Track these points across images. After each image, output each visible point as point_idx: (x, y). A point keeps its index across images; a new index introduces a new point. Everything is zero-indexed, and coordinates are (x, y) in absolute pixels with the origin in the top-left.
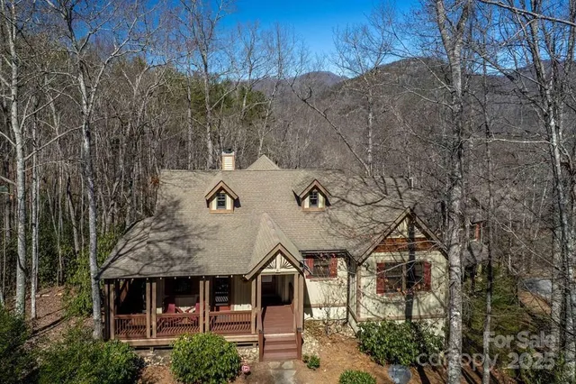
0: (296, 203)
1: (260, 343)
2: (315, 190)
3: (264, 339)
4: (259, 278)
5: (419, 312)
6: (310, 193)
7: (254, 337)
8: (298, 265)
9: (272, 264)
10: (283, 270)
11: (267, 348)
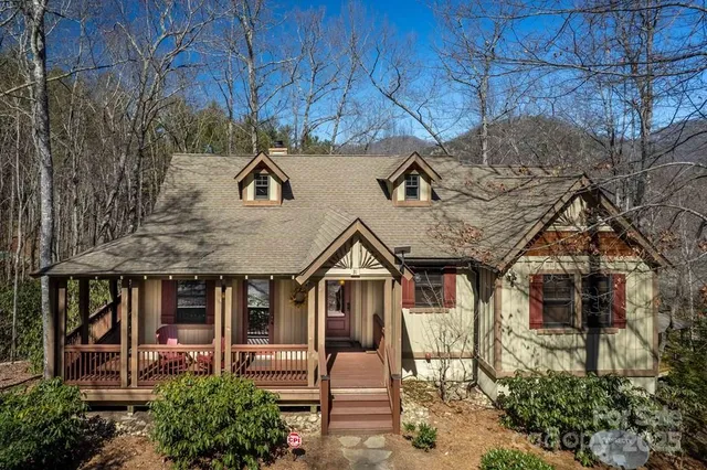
0: (383, 195)
1: (324, 405)
2: (415, 172)
3: (331, 397)
4: (322, 284)
5: (613, 366)
6: (406, 175)
7: (312, 392)
8: (391, 260)
9: (345, 260)
10: (366, 271)
11: (336, 411)
